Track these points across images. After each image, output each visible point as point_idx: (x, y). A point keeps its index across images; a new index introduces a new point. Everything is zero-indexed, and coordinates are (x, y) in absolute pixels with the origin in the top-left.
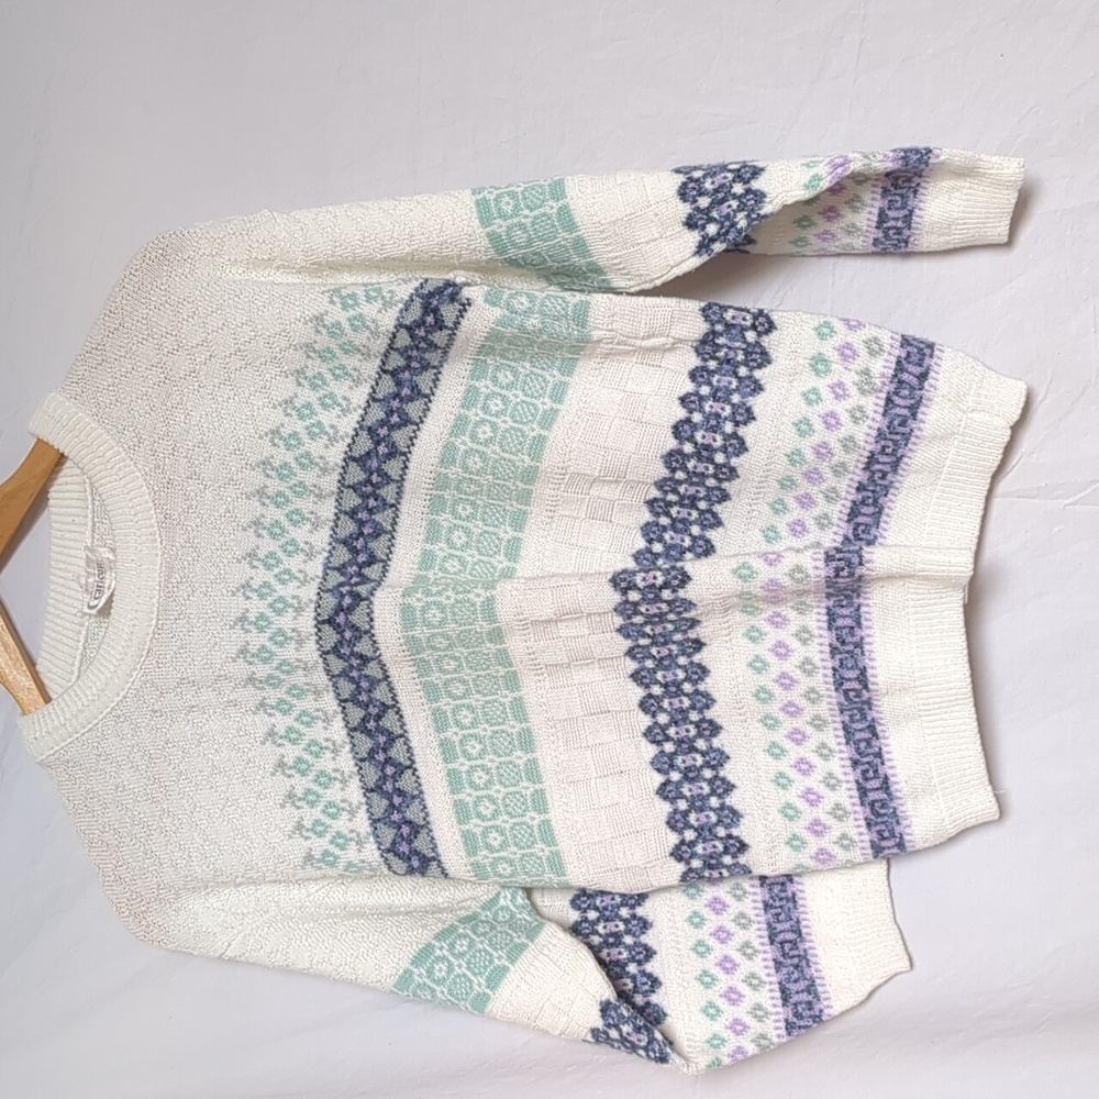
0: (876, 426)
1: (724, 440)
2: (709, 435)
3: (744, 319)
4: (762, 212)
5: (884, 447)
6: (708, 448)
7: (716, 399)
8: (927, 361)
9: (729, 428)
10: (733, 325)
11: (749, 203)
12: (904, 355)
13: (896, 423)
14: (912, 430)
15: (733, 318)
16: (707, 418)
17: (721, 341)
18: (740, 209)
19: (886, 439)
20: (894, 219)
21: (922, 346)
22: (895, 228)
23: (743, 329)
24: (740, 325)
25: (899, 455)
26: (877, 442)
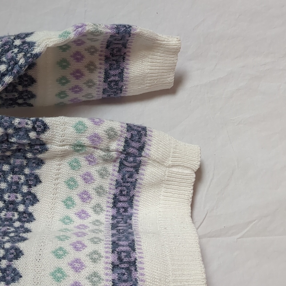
0: (115, 179)
1: (23, 196)
2: (13, 195)
3: (27, 124)
4: (34, 52)
5: (121, 191)
6: (12, 203)
7: (14, 173)
8: (144, 139)
9: (25, 189)
10: (20, 128)
11: (25, 48)
12: (129, 136)
13: (127, 176)
14: (136, 180)
15: (19, 123)
16: (10, 185)
17: (13, 140)
18: (19, 52)
19: (121, 186)
20: (113, 75)
21: (140, 129)
22: (114, 81)
23: (27, 131)
24: (25, 128)
25: (131, 195)
26: (116, 188)
